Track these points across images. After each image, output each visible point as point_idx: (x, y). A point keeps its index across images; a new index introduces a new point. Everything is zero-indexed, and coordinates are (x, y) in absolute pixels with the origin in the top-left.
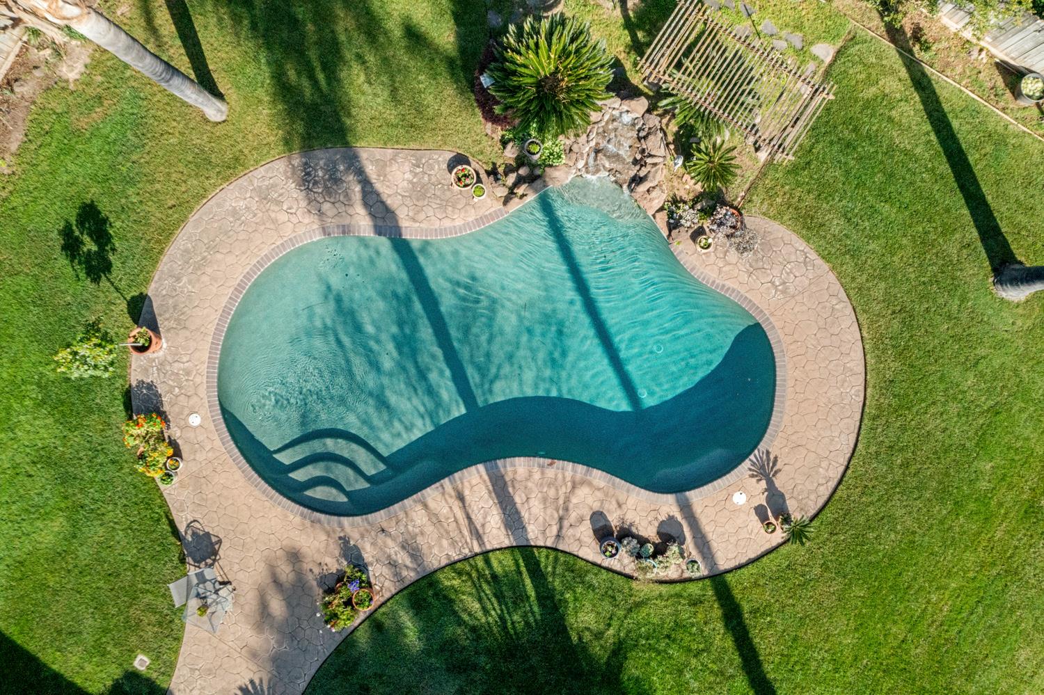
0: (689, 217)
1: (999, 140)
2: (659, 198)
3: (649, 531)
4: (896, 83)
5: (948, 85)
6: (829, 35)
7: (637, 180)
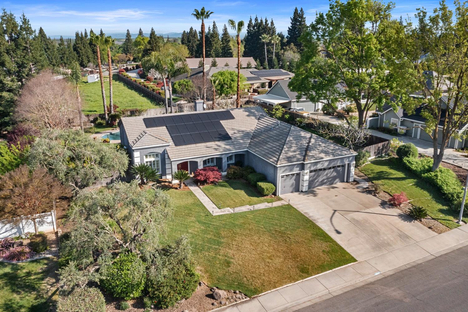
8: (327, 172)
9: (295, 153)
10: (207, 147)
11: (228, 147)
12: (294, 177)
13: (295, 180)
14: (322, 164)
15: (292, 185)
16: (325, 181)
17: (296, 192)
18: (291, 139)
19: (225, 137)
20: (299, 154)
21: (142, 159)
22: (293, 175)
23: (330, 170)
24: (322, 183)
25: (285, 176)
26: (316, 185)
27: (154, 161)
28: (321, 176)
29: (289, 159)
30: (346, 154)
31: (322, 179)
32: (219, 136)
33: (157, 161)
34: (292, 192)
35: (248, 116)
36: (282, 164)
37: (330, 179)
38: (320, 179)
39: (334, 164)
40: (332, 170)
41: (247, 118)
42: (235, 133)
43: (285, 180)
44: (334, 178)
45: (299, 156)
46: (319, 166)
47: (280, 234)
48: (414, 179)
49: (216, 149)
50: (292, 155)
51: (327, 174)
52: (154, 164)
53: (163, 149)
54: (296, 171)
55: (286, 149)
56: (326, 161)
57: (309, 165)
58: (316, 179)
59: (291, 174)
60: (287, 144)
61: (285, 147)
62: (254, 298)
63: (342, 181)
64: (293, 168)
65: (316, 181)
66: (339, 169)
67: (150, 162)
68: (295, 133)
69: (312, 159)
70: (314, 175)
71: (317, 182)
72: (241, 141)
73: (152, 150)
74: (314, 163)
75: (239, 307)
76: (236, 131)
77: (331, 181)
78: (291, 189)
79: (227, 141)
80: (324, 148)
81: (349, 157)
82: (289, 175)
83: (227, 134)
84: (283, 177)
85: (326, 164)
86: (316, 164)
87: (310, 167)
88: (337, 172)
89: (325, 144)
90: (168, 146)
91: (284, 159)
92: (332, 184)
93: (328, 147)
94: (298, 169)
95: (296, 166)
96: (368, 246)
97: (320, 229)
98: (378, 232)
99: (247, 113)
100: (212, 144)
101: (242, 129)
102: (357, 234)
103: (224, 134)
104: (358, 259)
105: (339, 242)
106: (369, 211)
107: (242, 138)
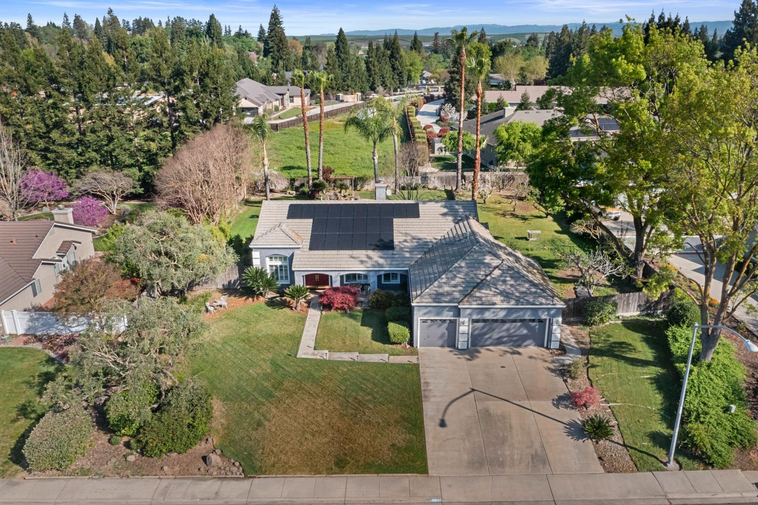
8: (507, 326)
9: (454, 289)
10: (352, 257)
11: (381, 261)
12: (446, 325)
13: (447, 329)
14: (494, 312)
15: (442, 336)
16: (506, 339)
17: (449, 346)
18: (463, 264)
19: (386, 245)
20: (460, 291)
21: (263, 262)
22: (444, 321)
23: (515, 324)
24: (499, 342)
25: (429, 322)
26: (488, 342)
27: (281, 266)
28: (496, 331)
29: (437, 297)
30: (541, 304)
31: (499, 336)
32: (378, 244)
33: (286, 267)
34: (442, 346)
35: (444, 215)
36: (422, 302)
37: (515, 338)
38: (496, 336)
39: (518, 316)
40: (519, 324)
41: (441, 217)
42: (405, 241)
43: (430, 326)
44: (524, 338)
45: (457, 295)
46: (488, 315)
47: (357, 405)
48: (663, 368)
49: (362, 262)
50: (447, 292)
51: (508, 330)
52: (281, 270)
53: (291, 252)
54: (448, 316)
55: (444, 280)
56: (502, 309)
57: (468, 311)
58: (485, 334)
59: (441, 320)
60: (451, 271)
61: (444, 276)
62: (251, 477)
63: (541, 345)
64: (442, 311)
65: (487, 336)
66: (533, 324)
67: (276, 266)
68: (476, 256)
69: (475, 303)
70: (483, 328)
71: (490, 338)
72: (407, 255)
73: (276, 252)
74: (477, 309)
75: (225, 482)
76: (409, 238)
77: (516, 341)
78: (440, 342)
79: (386, 252)
80: (508, 287)
81: (549, 309)
82: (436, 320)
83: (392, 241)
84: (424, 321)
85: (501, 315)
86: (482, 311)
87: (470, 315)
88: (530, 329)
89: (515, 281)
90: (299, 248)
91: (430, 295)
92: (519, 346)
93: (518, 287)
94: (452, 313)
95: (447, 309)
96: (465, 457)
97: (420, 411)
98: (503, 441)
99: (445, 210)
100: (361, 254)
101: (421, 236)
102: (468, 434)
103: (386, 240)
104: (431, 472)
105: (429, 439)
106: (526, 403)
107: (412, 250)
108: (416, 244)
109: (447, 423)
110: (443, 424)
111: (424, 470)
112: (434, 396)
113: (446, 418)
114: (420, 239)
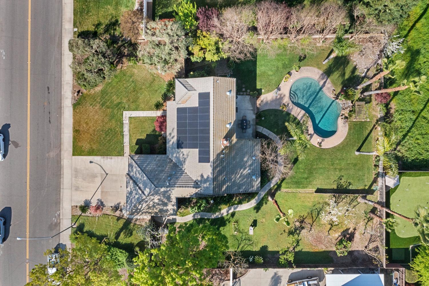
0: (343, 117)
1: (370, 142)
2: (343, 113)
3: (309, 133)
4: (370, 129)
5: (373, 134)
6: (370, 119)
7: (344, 109)
10: (173, 129)
18: (145, 179)
19: (179, 145)
32: (180, 141)
35: (202, 176)
41: (200, 174)
42: (183, 155)
49: (171, 133)
55: (138, 169)
60: (142, 173)
61: (140, 169)
72: (175, 155)
76: (185, 156)
79: (176, 145)
83: (182, 148)
96: (78, 167)
97: (96, 155)
98: (84, 180)
99: (205, 177)
100: (175, 133)
101: (186, 163)
102: (87, 169)
103: (183, 146)
104: (74, 157)
105: (85, 157)
106: (99, 190)
107: (178, 158)
108: (181, 160)
109: (92, 164)
110: (91, 162)
111: (73, 155)
112: (104, 160)
113: (93, 164)
114: (184, 162)
